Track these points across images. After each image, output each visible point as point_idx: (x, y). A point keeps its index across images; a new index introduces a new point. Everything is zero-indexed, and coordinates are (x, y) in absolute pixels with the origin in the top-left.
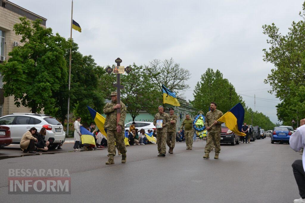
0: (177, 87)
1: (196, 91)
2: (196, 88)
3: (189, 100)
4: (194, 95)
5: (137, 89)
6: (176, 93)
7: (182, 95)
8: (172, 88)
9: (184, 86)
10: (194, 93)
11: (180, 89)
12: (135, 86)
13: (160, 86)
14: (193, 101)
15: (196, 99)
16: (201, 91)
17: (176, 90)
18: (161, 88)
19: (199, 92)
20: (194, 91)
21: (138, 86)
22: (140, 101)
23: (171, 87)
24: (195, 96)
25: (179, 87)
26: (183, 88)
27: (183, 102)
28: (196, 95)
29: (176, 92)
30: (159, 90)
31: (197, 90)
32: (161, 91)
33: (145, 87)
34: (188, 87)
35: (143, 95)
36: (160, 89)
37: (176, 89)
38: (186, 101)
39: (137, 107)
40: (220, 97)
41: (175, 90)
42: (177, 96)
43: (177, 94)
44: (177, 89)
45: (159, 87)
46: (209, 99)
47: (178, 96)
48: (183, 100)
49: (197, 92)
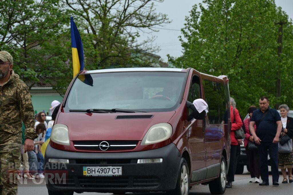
0: (135, 21)
1: (186, 30)
2: (186, 22)
3: (168, 56)
4: (180, 40)
5: (25, 27)
6: (133, 38)
7: (148, 44)
8: (120, 24)
9: (153, 18)
10: (183, 36)
11: (144, 26)
12: (18, 19)
13: (88, 19)
14: (180, 59)
15: (186, 53)
16: (201, 30)
17: (133, 28)
18: (90, 24)
19: (194, 34)
20: (182, 30)
21: (27, 18)
22: (33, 61)
23: (118, 20)
24: (184, 45)
25: (141, 20)
26: (153, 23)
27: (151, 61)
28: (186, 40)
29: (133, 35)
30: (87, 28)
31: (192, 28)
32: (91, 31)
33: (48, 20)
34: (166, 21)
35: (41, 44)
36: (89, 28)
37: (132, 25)
38: (159, 57)
39: (25, 76)
40: (254, 47)
41: (129, 29)
42: (134, 44)
43: (136, 38)
44: (136, 26)
45: (86, 22)
46: (222, 53)
47: (137, 46)
48: (152, 55)
49: (189, 34)
